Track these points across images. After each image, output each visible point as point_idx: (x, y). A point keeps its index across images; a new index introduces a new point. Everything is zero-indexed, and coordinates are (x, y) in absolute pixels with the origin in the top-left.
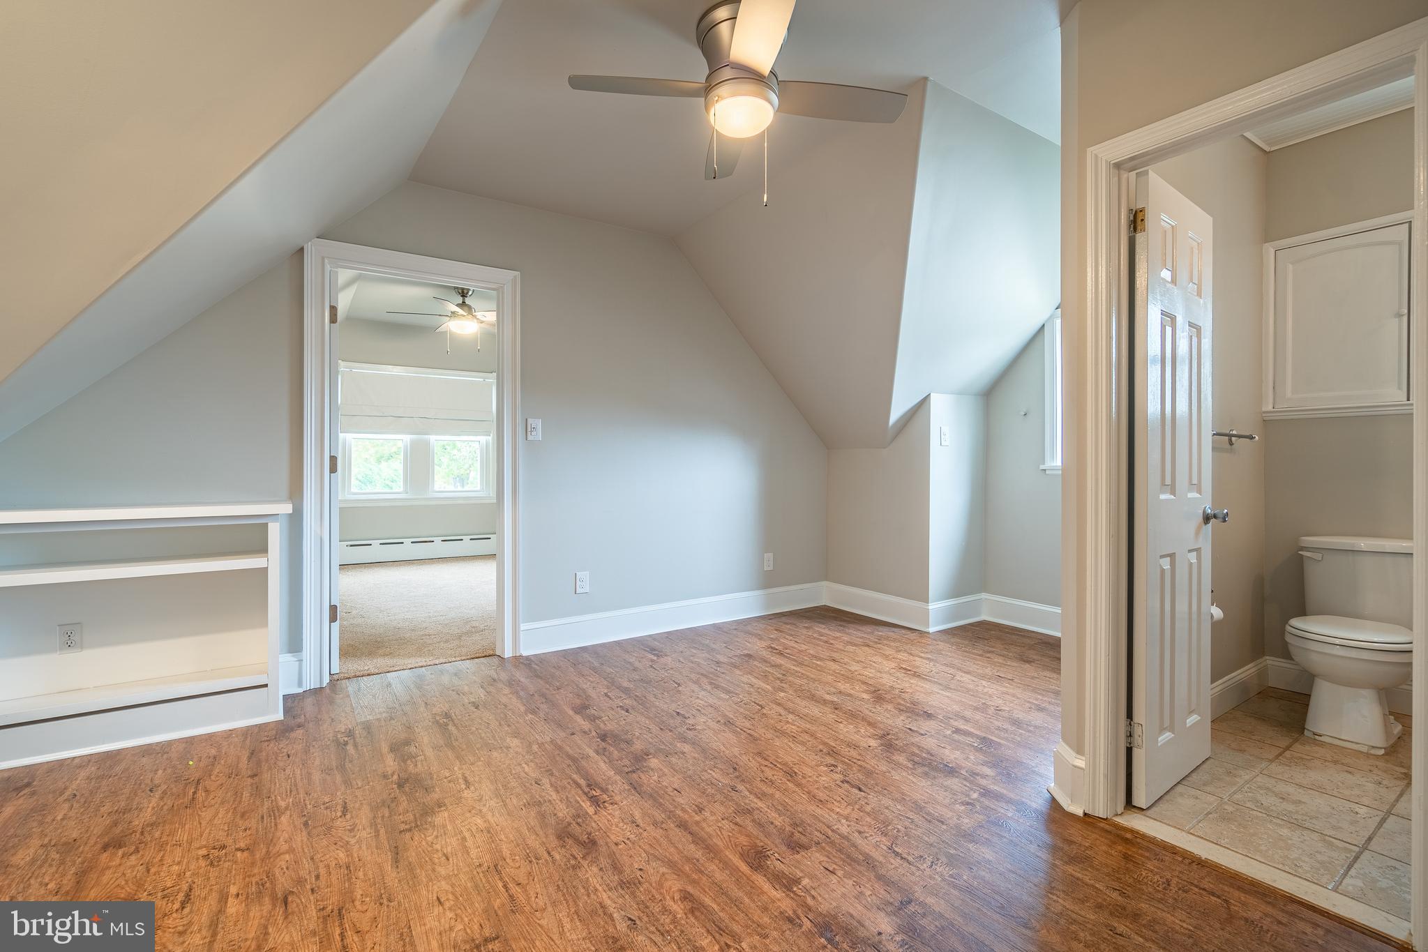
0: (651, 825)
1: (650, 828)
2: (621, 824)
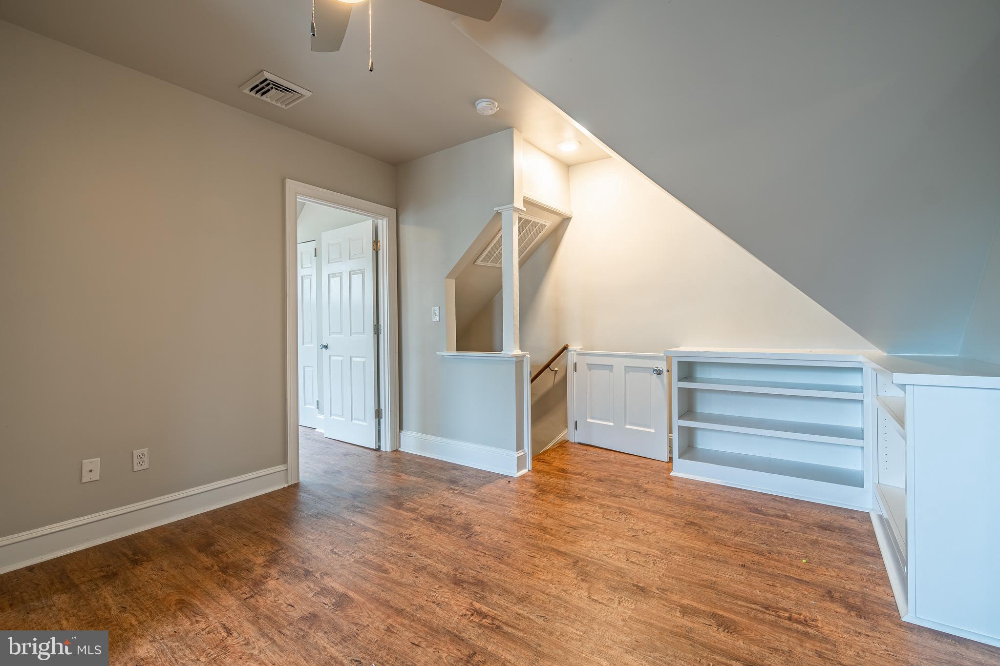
0: (423, 605)
1: (424, 603)
2: (446, 600)
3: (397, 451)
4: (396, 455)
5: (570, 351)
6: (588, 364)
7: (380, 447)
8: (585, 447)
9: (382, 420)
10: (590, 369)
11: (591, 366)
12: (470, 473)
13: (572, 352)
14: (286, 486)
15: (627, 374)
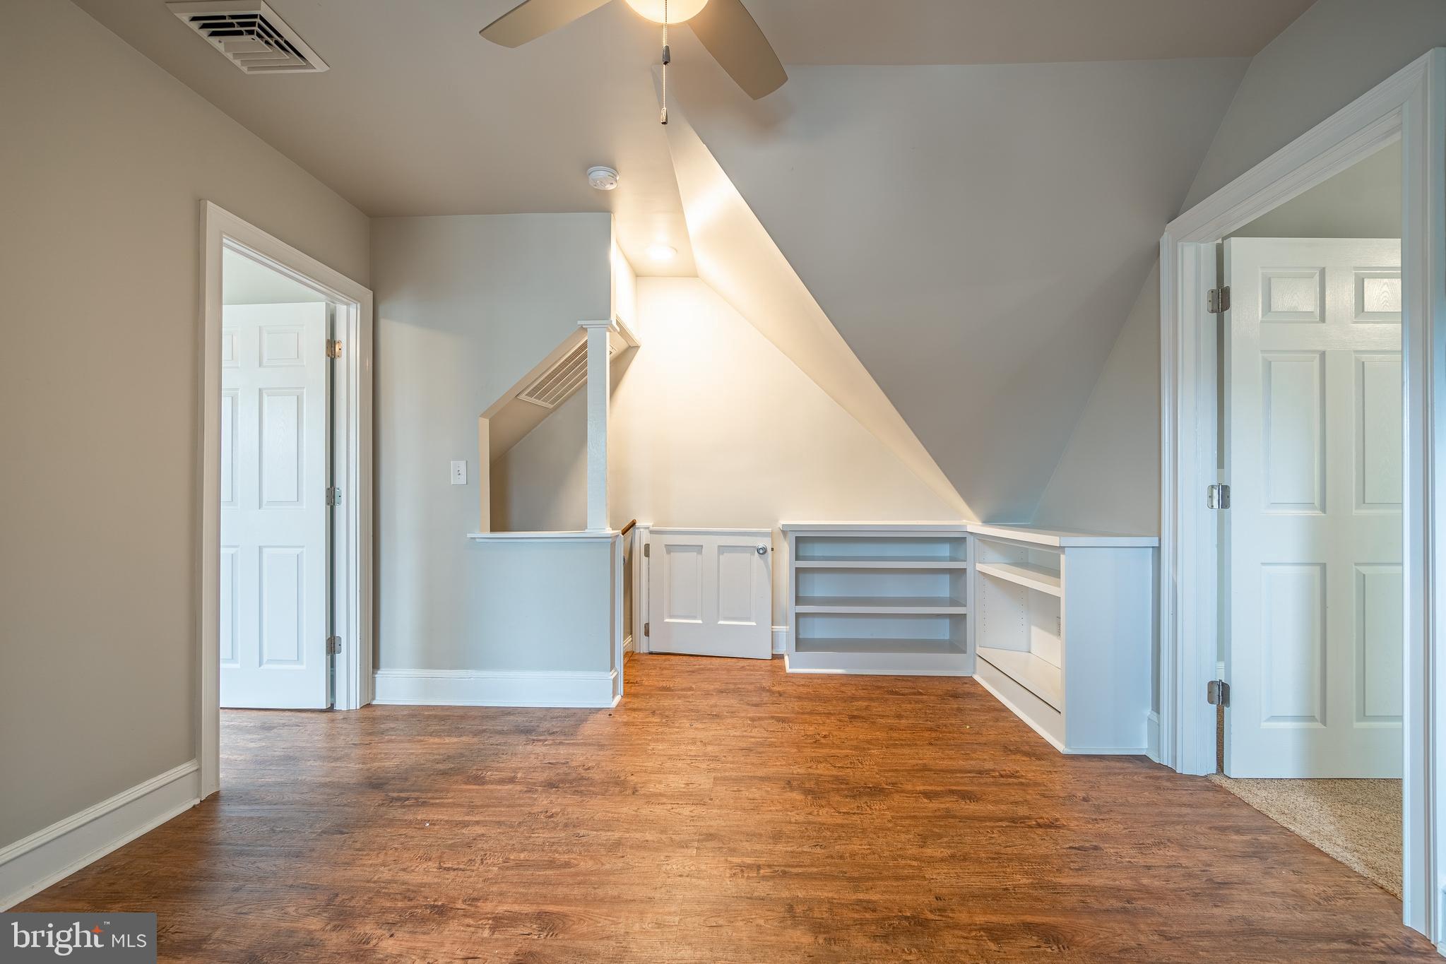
3: (369, 705)
4: (367, 712)
5: (639, 528)
6: (666, 545)
7: (332, 705)
8: (664, 657)
9: (340, 658)
10: (669, 552)
11: (670, 548)
12: (539, 714)
13: (642, 530)
14: (197, 802)
15: (721, 557)
